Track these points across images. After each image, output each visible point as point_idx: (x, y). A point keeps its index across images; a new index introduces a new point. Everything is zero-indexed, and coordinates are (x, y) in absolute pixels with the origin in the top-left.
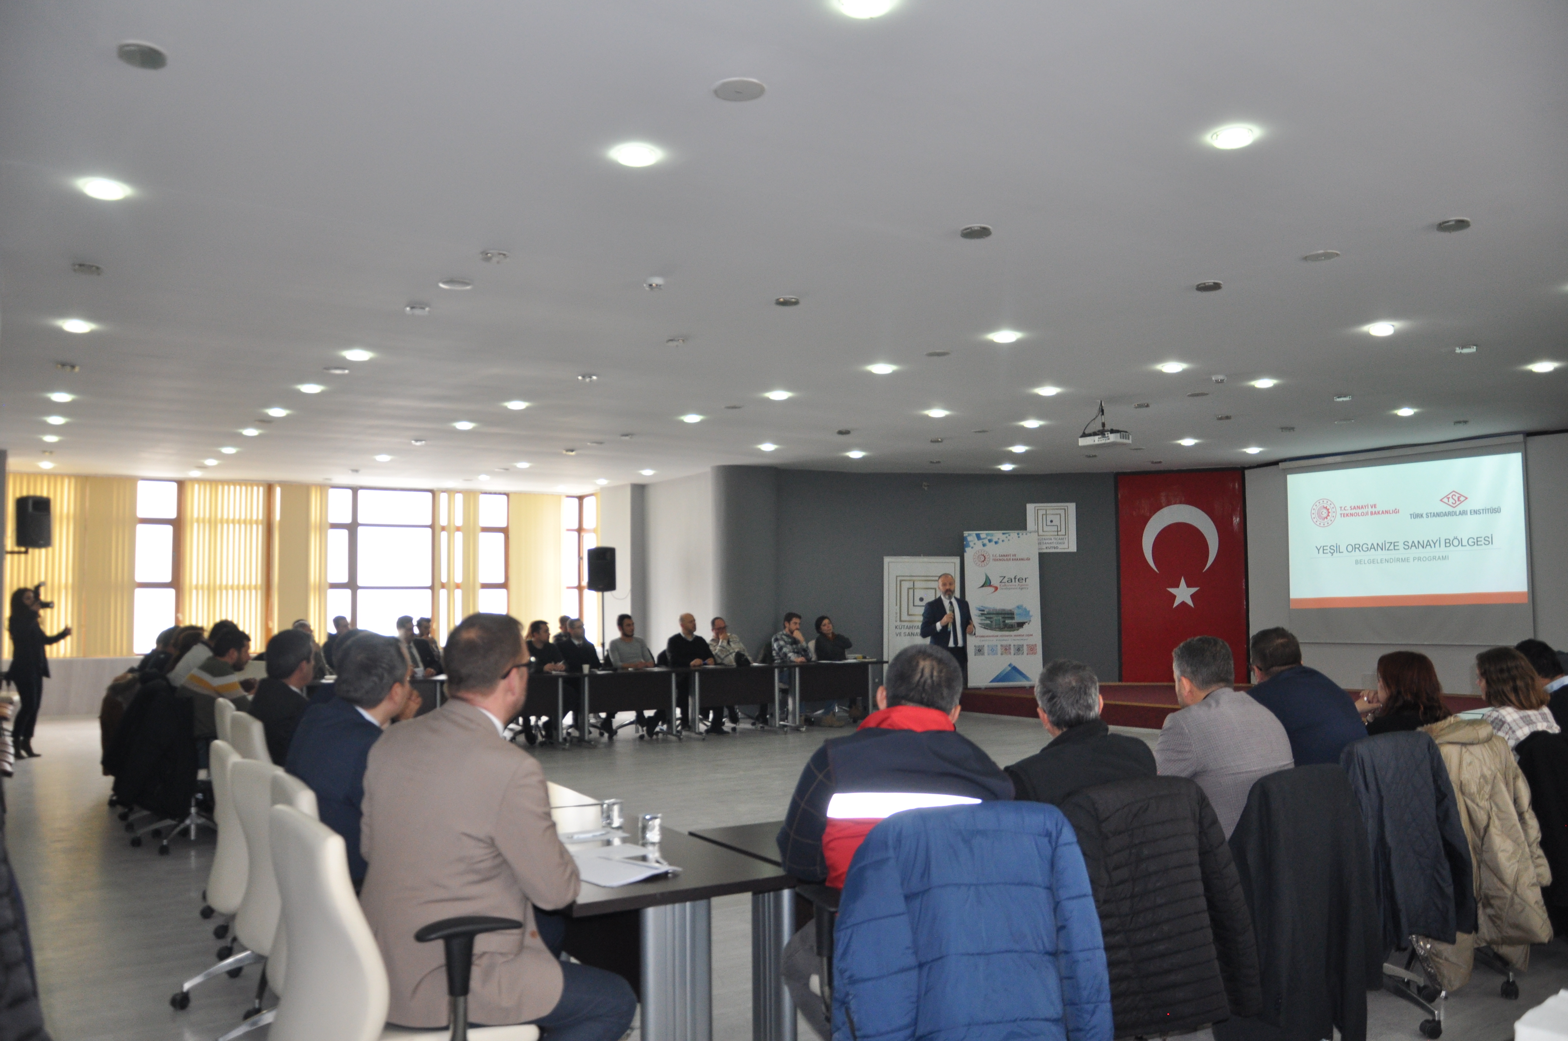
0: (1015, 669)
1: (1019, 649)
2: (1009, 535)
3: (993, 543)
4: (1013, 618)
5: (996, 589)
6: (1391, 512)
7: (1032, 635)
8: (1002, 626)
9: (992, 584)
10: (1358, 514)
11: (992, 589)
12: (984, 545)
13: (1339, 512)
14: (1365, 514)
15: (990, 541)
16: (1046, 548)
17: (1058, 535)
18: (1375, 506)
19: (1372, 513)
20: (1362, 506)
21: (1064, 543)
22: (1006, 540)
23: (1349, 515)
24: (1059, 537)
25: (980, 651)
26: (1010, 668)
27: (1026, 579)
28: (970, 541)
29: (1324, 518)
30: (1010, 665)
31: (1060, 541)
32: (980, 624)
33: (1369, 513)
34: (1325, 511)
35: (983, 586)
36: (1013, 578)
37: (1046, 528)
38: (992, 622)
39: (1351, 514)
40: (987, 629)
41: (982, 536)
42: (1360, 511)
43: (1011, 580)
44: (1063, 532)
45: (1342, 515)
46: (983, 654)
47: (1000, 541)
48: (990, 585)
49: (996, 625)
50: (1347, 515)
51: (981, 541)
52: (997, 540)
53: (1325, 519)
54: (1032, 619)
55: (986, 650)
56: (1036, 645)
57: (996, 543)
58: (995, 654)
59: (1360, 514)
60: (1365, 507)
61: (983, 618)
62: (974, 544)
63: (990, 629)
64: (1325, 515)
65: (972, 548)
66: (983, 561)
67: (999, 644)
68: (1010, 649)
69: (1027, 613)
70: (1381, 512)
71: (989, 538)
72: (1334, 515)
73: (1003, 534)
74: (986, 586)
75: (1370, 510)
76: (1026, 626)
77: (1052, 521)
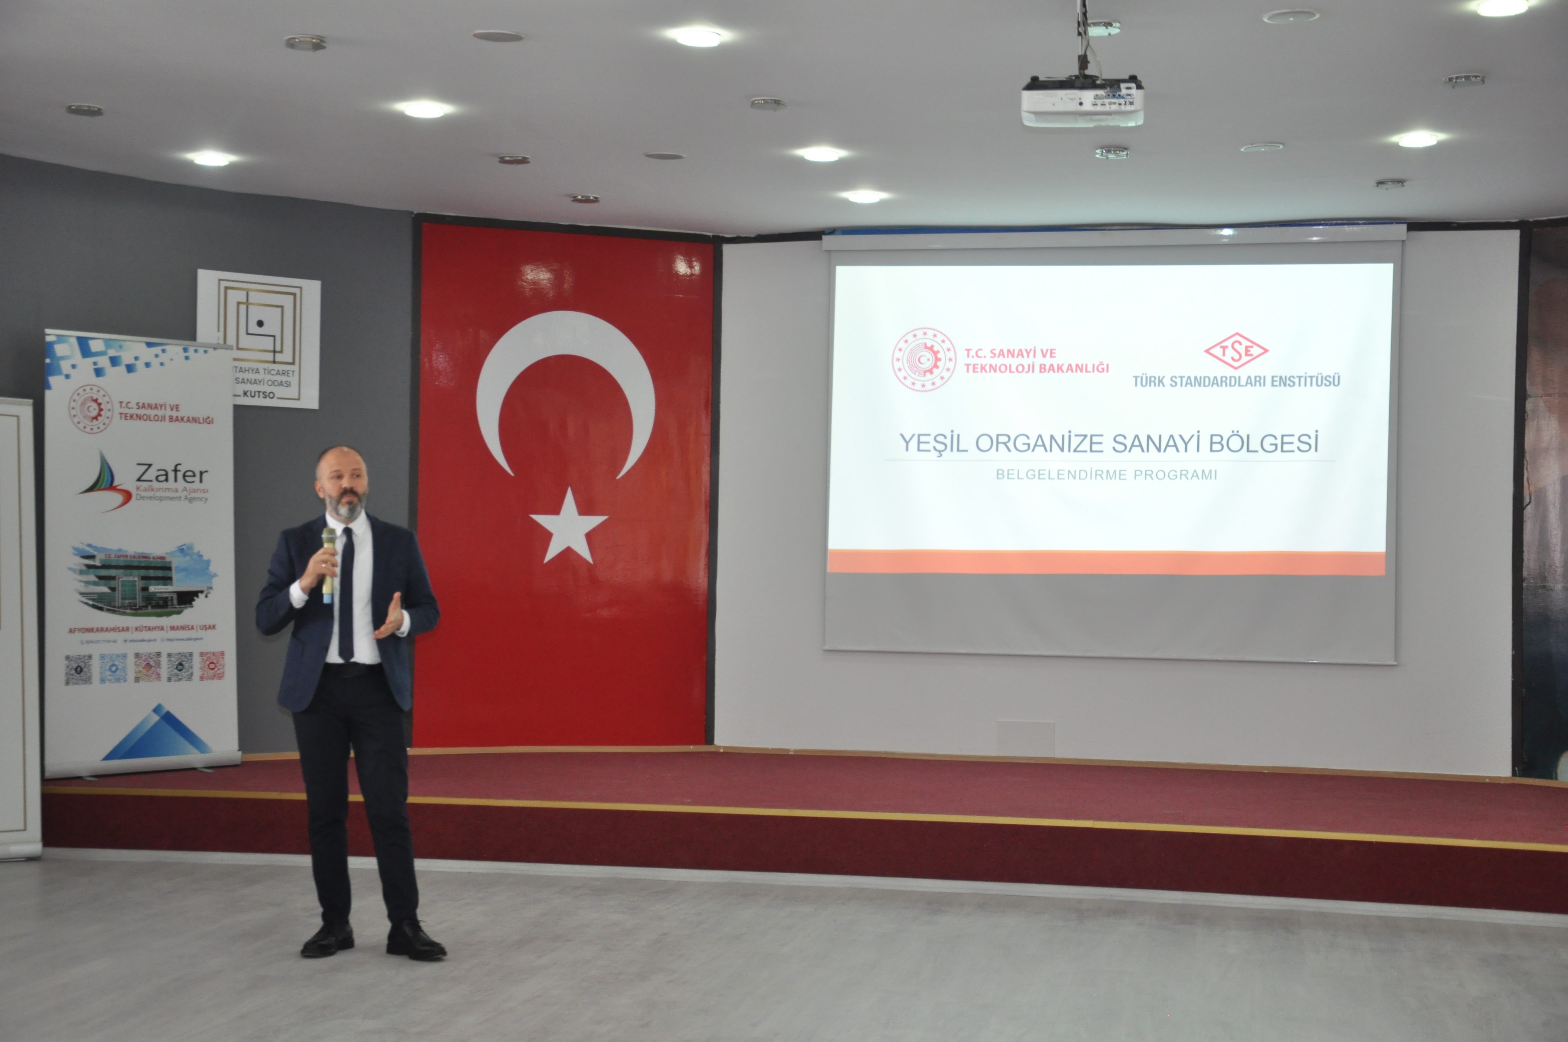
0: (169, 719)
1: (181, 665)
2: (164, 351)
3: (122, 369)
4: (167, 580)
5: (128, 496)
6: (1090, 368)
7: (214, 627)
8: (139, 601)
9: (115, 484)
10: (1008, 369)
11: (119, 498)
12: (99, 372)
13: (962, 359)
14: (1026, 369)
15: (114, 361)
16: (245, 394)
17: (274, 362)
18: (1052, 352)
19: (1042, 368)
20: (1020, 350)
21: (288, 385)
22: (155, 362)
23: (987, 368)
24: (276, 367)
25: (79, 670)
26: (156, 718)
27: (201, 473)
28: (62, 358)
29: (925, 372)
30: (157, 710)
31: (279, 378)
32: (82, 594)
33: (1037, 368)
34: (928, 355)
35: (91, 489)
36: (170, 468)
37: (246, 340)
38: (113, 589)
39: (991, 366)
40: (101, 609)
41: (96, 345)
42: (1014, 362)
43: (167, 475)
44: (287, 356)
45: (971, 368)
46: (88, 680)
47: (140, 365)
48: (111, 487)
49: (123, 599)
50: (983, 368)
51: (90, 360)
52: (131, 361)
53: (928, 374)
54: (215, 582)
55: (96, 668)
56: (222, 653)
57: (130, 368)
58: (118, 680)
59: (1013, 369)
60: (1028, 354)
61: (92, 578)
62: (74, 366)
63: (108, 610)
64: (928, 365)
65: (67, 377)
66: (96, 418)
67: (131, 650)
68: (158, 664)
69: (202, 567)
70: (1065, 368)
71: (112, 353)
72: (951, 365)
73: (149, 345)
74: (100, 490)
75: (1039, 360)
76: (198, 602)
77: (260, 324)
